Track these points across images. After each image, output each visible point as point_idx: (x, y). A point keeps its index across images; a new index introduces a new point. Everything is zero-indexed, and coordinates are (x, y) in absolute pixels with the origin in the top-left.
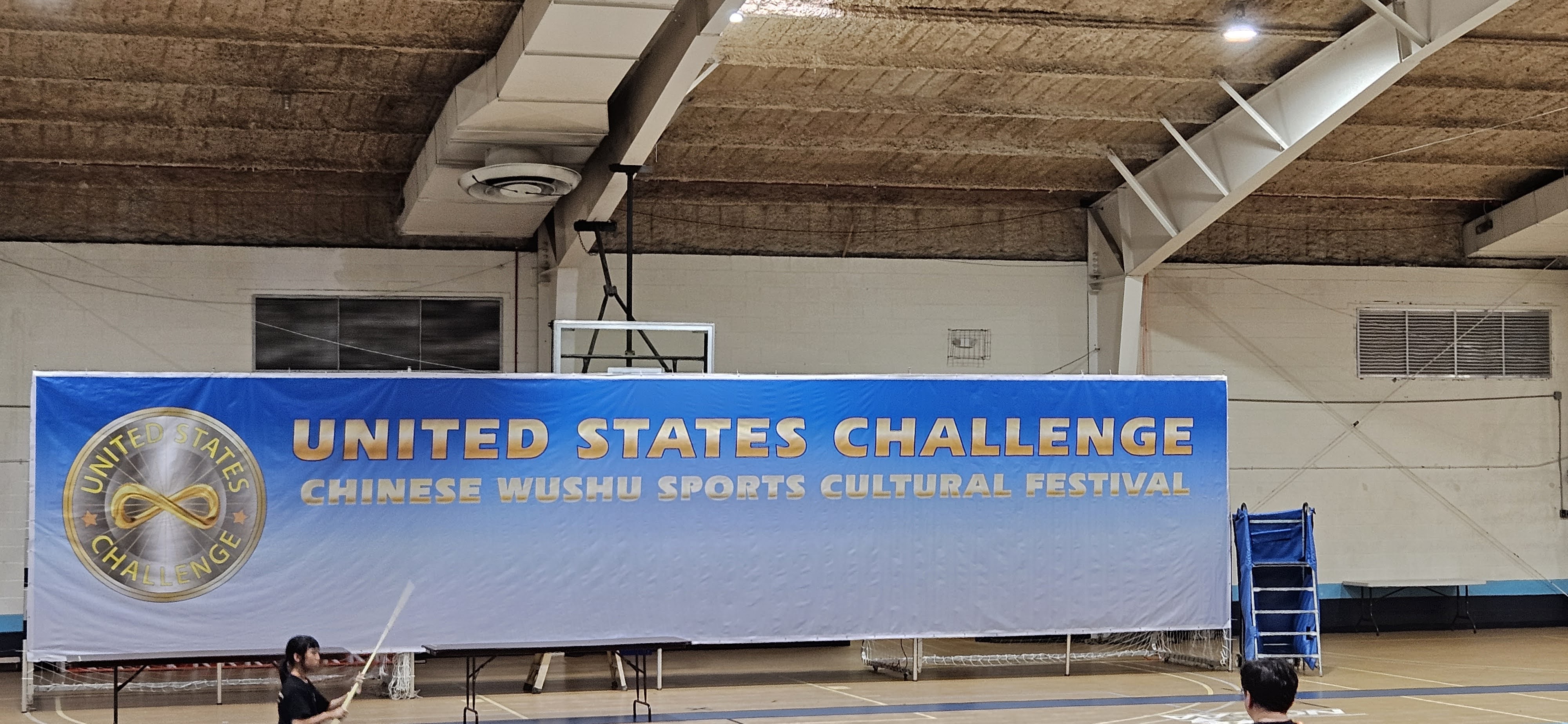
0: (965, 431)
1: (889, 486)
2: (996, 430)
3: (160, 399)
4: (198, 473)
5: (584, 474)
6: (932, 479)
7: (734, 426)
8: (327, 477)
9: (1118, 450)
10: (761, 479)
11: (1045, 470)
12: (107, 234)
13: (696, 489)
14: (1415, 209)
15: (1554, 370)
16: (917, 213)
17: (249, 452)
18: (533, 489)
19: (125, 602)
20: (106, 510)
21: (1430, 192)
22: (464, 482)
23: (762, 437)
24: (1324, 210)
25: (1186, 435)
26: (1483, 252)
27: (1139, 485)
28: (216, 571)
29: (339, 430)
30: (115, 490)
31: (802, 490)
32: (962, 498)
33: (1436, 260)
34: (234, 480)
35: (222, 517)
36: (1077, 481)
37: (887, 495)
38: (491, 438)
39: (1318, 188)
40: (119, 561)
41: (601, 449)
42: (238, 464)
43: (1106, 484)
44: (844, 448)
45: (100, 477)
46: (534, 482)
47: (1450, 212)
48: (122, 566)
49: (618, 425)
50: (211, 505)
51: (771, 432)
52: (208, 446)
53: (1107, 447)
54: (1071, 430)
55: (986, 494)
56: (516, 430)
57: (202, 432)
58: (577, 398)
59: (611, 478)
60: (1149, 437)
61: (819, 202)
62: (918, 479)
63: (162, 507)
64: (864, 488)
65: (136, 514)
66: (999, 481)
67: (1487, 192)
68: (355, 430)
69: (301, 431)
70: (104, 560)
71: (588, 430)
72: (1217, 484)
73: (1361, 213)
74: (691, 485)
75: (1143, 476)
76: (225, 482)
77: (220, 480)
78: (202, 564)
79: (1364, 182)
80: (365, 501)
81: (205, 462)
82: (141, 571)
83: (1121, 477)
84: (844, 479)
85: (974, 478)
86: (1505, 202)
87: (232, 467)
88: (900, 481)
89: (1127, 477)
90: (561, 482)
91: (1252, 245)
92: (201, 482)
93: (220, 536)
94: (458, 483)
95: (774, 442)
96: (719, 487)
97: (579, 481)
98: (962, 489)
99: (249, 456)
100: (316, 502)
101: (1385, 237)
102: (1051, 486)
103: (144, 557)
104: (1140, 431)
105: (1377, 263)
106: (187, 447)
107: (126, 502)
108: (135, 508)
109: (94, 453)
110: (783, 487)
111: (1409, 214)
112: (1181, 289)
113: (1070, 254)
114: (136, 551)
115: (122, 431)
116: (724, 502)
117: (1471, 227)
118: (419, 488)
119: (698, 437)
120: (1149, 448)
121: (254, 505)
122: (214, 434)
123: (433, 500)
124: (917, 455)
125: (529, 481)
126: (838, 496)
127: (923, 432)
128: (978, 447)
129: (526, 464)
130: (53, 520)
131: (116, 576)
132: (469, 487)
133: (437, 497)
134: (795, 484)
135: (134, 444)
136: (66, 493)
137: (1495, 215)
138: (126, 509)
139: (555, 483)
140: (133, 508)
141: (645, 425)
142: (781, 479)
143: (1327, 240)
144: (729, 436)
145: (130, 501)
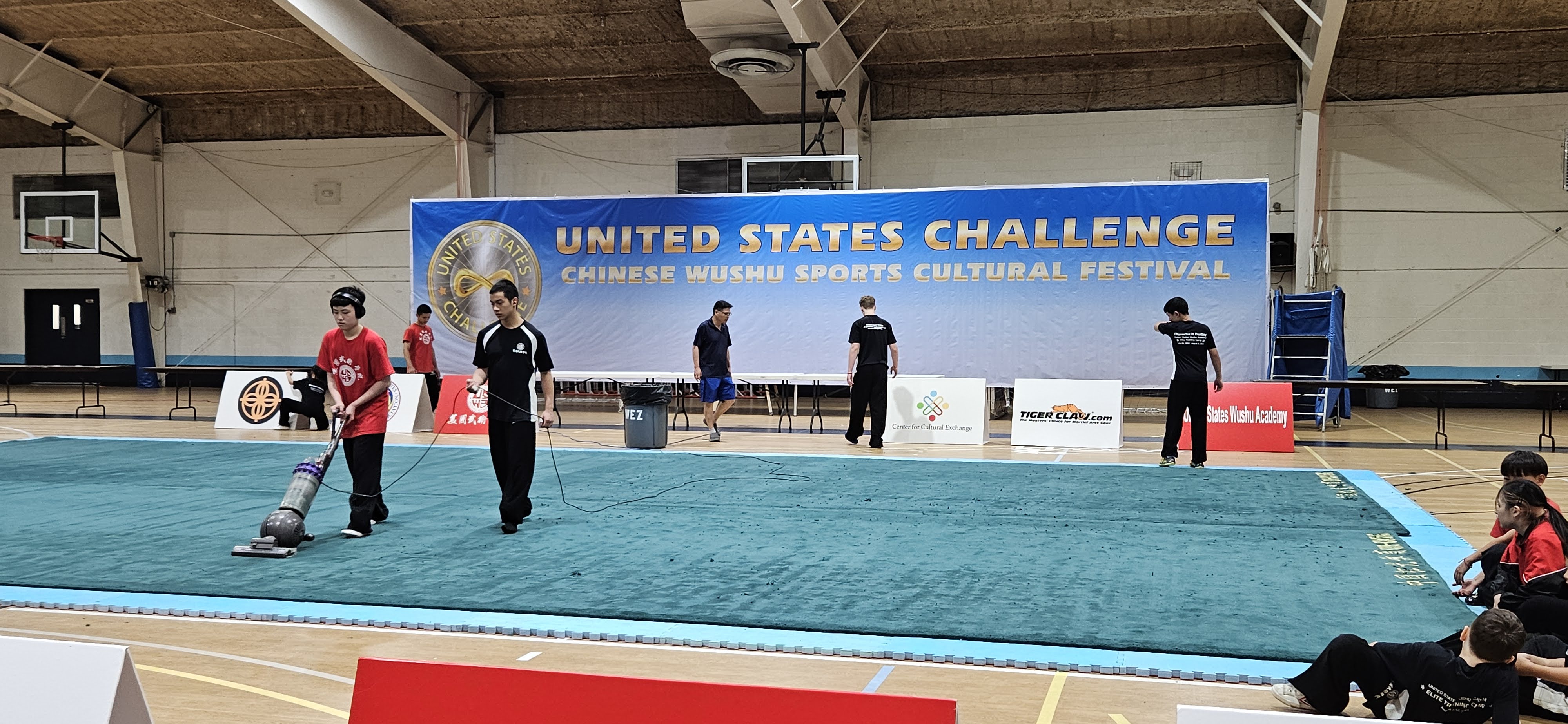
0: (1029, 229)
1: (967, 272)
2: (1055, 228)
3: (480, 215)
4: (502, 262)
5: (745, 263)
6: (1001, 267)
7: (850, 228)
8: (577, 265)
9: (1164, 243)
10: (869, 267)
11: (1097, 259)
12: (595, 125)
13: (822, 274)
16: (1149, 74)
17: (531, 249)
18: (709, 273)
19: (462, 343)
20: (451, 286)
22: (664, 269)
23: (870, 236)
25: (1228, 229)
27: (1182, 269)
29: (584, 233)
30: (455, 273)
31: (899, 275)
32: (1025, 281)
34: (523, 267)
36: (1125, 268)
37: (965, 278)
38: (681, 239)
40: (459, 318)
41: (754, 247)
42: (525, 256)
43: (1152, 270)
44: (932, 243)
45: (446, 264)
46: (710, 269)
48: (461, 321)
49: (768, 228)
51: (877, 232)
52: (507, 245)
53: (1154, 240)
54: (1122, 227)
55: (1046, 278)
56: (697, 234)
57: (503, 236)
58: (741, 210)
59: (763, 267)
60: (1192, 232)
61: (1066, 72)
62: (990, 267)
63: (482, 283)
64: (947, 273)
65: (468, 288)
66: (1057, 268)
68: (594, 234)
69: (561, 235)
70: (451, 317)
71: (747, 232)
72: (1256, 270)
74: (818, 271)
75: (1185, 264)
76: (517, 268)
77: (514, 267)
80: (601, 281)
81: (506, 255)
82: (471, 324)
83: (1166, 263)
84: (932, 267)
85: (1036, 266)
87: (521, 259)
88: (975, 268)
89: (1171, 265)
90: (729, 269)
91: (1461, 80)
92: (503, 268)
94: (659, 270)
95: (879, 238)
96: (839, 273)
97: (741, 268)
98: (1026, 274)
99: (531, 251)
100: (571, 281)
102: (1102, 271)
103: (473, 316)
104: (1184, 226)
106: (495, 246)
107: (462, 281)
108: (467, 284)
109: (443, 250)
110: (885, 273)
114: (468, 311)
115: (458, 236)
116: (842, 283)
118: (634, 273)
119: (824, 236)
120: (1193, 240)
121: (534, 283)
122: (511, 237)
123: (644, 281)
124: (989, 247)
125: (707, 268)
126: (926, 279)
127: (994, 230)
128: (1041, 241)
129: (704, 257)
130: (423, 291)
131: (457, 326)
132: (667, 272)
133: (646, 279)
134: (895, 270)
135: (466, 243)
136: (429, 275)
138: (462, 285)
139: (724, 269)
140: (466, 284)
141: (787, 228)
142: (884, 267)
143: (1539, 72)
144: (846, 236)
145: (464, 280)
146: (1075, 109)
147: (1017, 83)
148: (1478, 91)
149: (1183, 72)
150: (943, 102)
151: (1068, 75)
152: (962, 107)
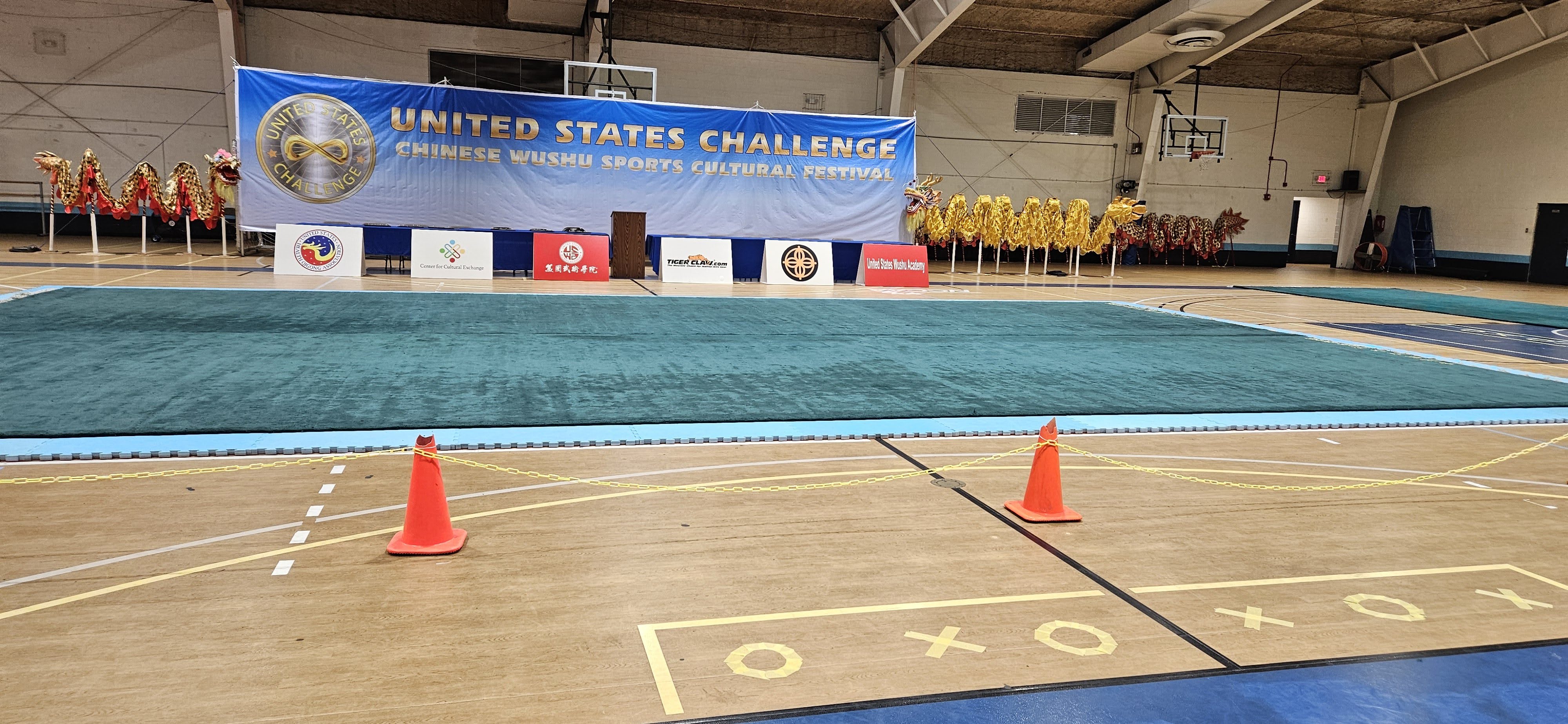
0: (771, 142)
1: (729, 169)
2: (788, 141)
4: (335, 133)
5: (560, 150)
6: (752, 167)
7: (645, 130)
8: (411, 140)
9: (851, 154)
10: (659, 161)
11: (814, 164)
13: (623, 164)
14: (1052, 43)
15: (1115, 132)
16: (790, 29)
17: (366, 124)
18: (530, 158)
20: (282, 149)
21: (1060, 32)
22: (490, 150)
23: (660, 137)
24: (1005, 40)
25: (892, 149)
26: (1085, 67)
28: (348, 189)
29: (418, 115)
30: (286, 139)
31: (681, 168)
32: (769, 177)
33: (1061, 71)
34: (357, 138)
35: (350, 158)
36: (832, 171)
37: (728, 174)
38: (506, 127)
39: (1001, 26)
40: (290, 179)
41: (568, 138)
42: (359, 129)
44: (705, 146)
45: (278, 131)
46: (531, 154)
47: (1072, 46)
48: (292, 181)
49: (579, 125)
50: (344, 152)
51: (665, 135)
52: (341, 118)
53: (844, 153)
54: (829, 144)
55: (782, 175)
56: (520, 123)
57: (337, 109)
59: (575, 155)
60: (871, 149)
61: (737, 19)
62: (745, 166)
63: (315, 150)
64: (715, 169)
65: (300, 153)
66: (789, 169)
67: (1089, 33)
68: (427, 116)
69: (396, 115)
70: (281, 177)
71: (562, 126)
73: (1024, 44)
74: (620, 161)
76: (352, 139)
77: (348, 137)
78: (339, 184)
79: (1026, 24)
80: (434, 156)
81: (340, 127)
82: (303, 185)
83: (856, 171)
84: (704, 164)
85: (776, 167)
86: (1099, 39)
87: (355, 131)
88: (735, 167)
89: (859, 171)
90: (547, 154)
91: (966, 58)
92: (337, 138)
93: (349, 168)
94: (487, 151)
95: (666, 139)
96: (636, 164)
97: (557, 154)
98: (769, 172)
100: (405, 154)
101: (1035, 57)
102: (818, 173)
103: (305, 177)
104: (867, 145)
105: (1030, 71)
106: (328, 118)
107: (294, 146)
108: (299, 150)
109: (273, 116)
110: (670, 166)
111: (1049, 45)
112: (927, 78)
113: (870, 57)
114: (300, 173)
115: (290, 105)
116: (638, 172)
117: (1080, 53)
118: (465, 152)
119: (624, 135)
120: (872, 155)
121: (369, 153)
122: (346, 112)
123: (473, 159)
124: (744, 153)
125: (528, 153)
126: (700, 172)
127: (748, 140)
128: (778, 150)
129: (526, 143)
131: (289, 186)
132: (494, 154)
133: (475, 158)
134: (678, 164)
135: (298, 113)
137: (1093, 46)
138: (294, 150)
139: (543, 154)
140: (297, 149)
141: (595, 126)
142: (670, 161)
143: (1005, 57)
144: (642, 135)
145: (296, 145)
146: (742, 47)
147: (702, 23)
148: (974, 65)
149: (813, 30)
150: (649, 30)
151: (738, 22)
152: (662, 35)
